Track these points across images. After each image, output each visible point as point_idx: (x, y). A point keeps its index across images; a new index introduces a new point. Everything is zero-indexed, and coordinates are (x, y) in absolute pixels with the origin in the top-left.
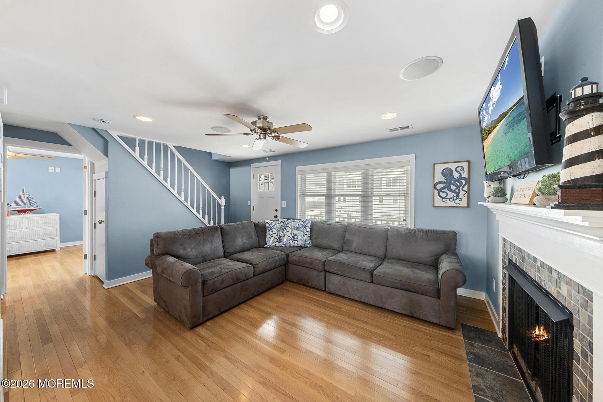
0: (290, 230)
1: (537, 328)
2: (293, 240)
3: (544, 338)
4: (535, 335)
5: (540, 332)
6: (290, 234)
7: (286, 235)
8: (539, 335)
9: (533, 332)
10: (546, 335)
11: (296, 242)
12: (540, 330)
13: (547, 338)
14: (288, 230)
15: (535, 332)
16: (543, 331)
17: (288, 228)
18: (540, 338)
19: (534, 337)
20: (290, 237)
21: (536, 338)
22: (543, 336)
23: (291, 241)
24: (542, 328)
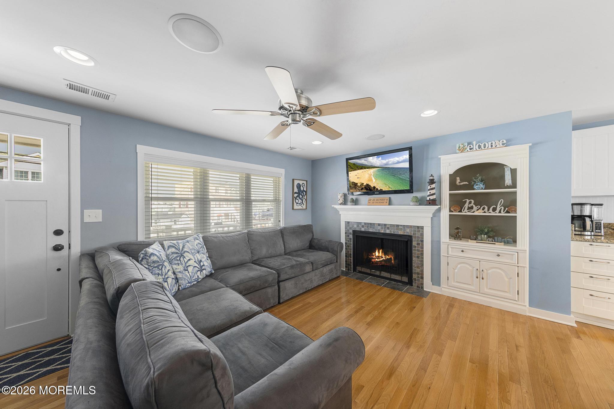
0: (191, 256)
1: (377, 251)
2: (201, 271)
3: (382, 259)
4: (376, 256)
5: (379, 254)
6: (195, 262)
7: (189, 266)
8: (379, 257)
9: (374, 254)
10: (384, 257)
11: (204, 271)
12: (379, 252)
13: (385, 259)
14: (188, 257)
15: (375, 254)
16: (382, 253)
17: (187, 253)
18: (379, 259)
19: (374, 258)
20: (196, 267)
21: (376, 259)
22: (382, 257)
23: (199, 272)
24: (381, 251)
